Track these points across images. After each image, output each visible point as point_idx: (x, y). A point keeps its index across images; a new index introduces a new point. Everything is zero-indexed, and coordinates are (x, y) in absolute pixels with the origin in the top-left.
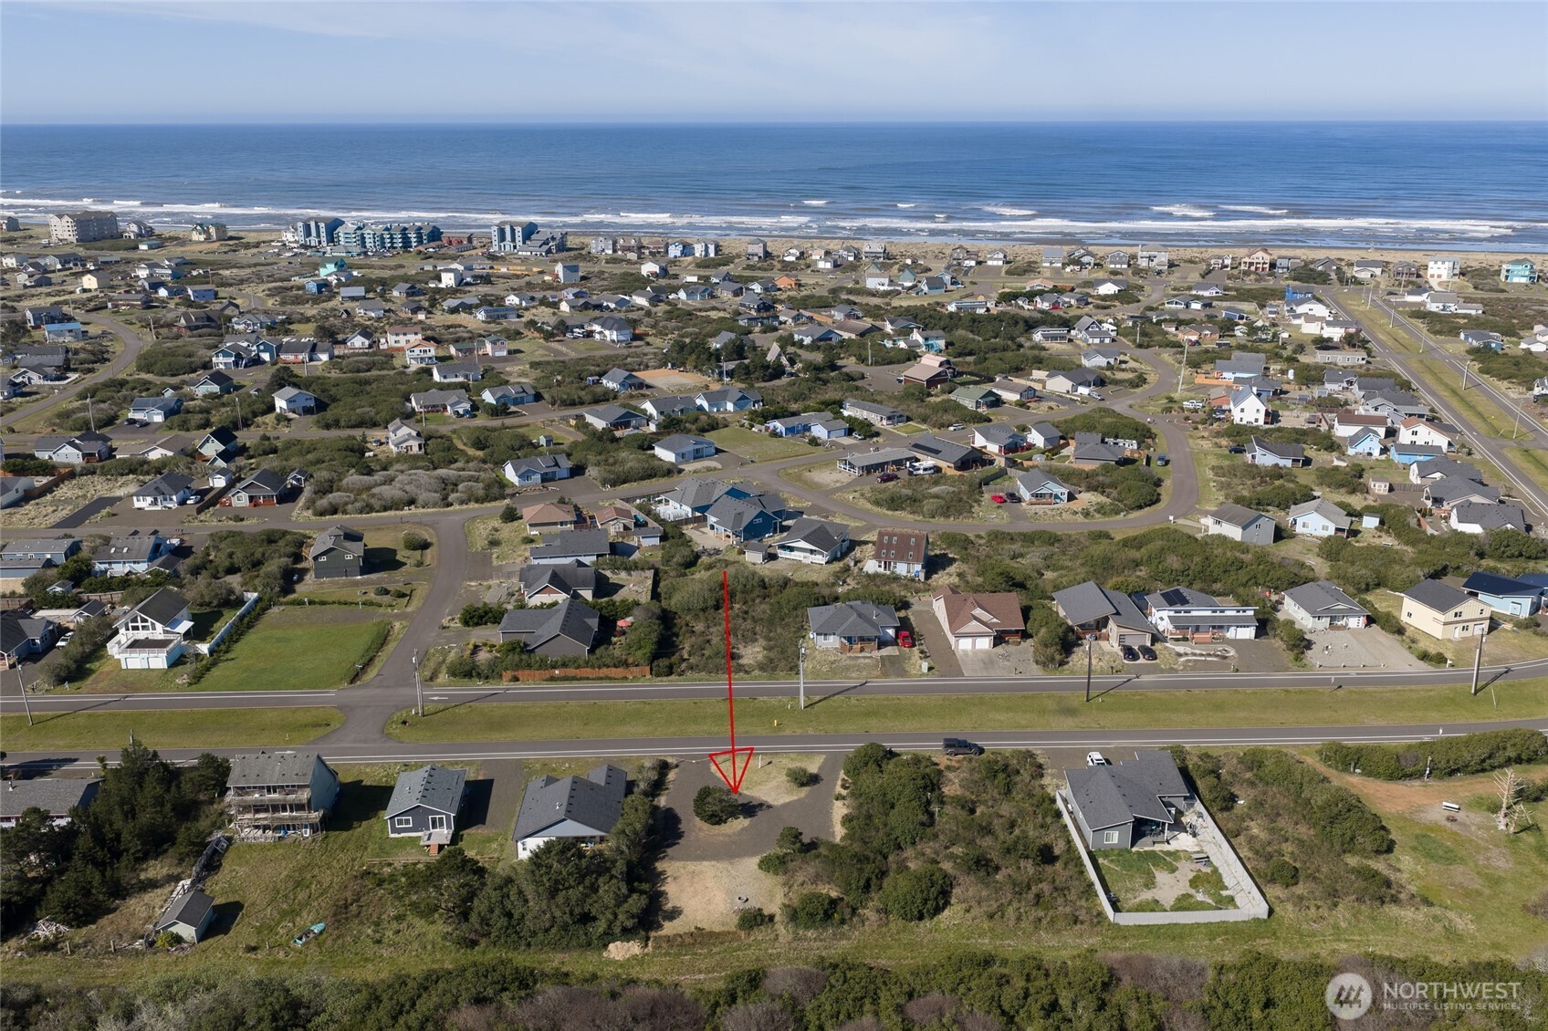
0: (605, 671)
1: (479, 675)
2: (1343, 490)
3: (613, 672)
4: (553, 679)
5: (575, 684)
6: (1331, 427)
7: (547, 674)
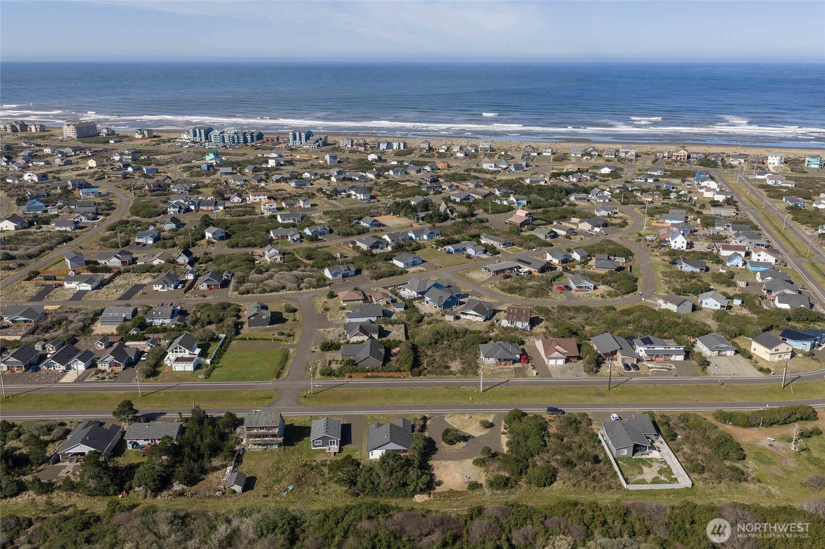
0: (391, 374)
1: (334, 375)
2: (724, 285)
3: (394, 374)
4: (367, 377)
5: (377, 379)
6: (719, 251)
7: (365, 375)
